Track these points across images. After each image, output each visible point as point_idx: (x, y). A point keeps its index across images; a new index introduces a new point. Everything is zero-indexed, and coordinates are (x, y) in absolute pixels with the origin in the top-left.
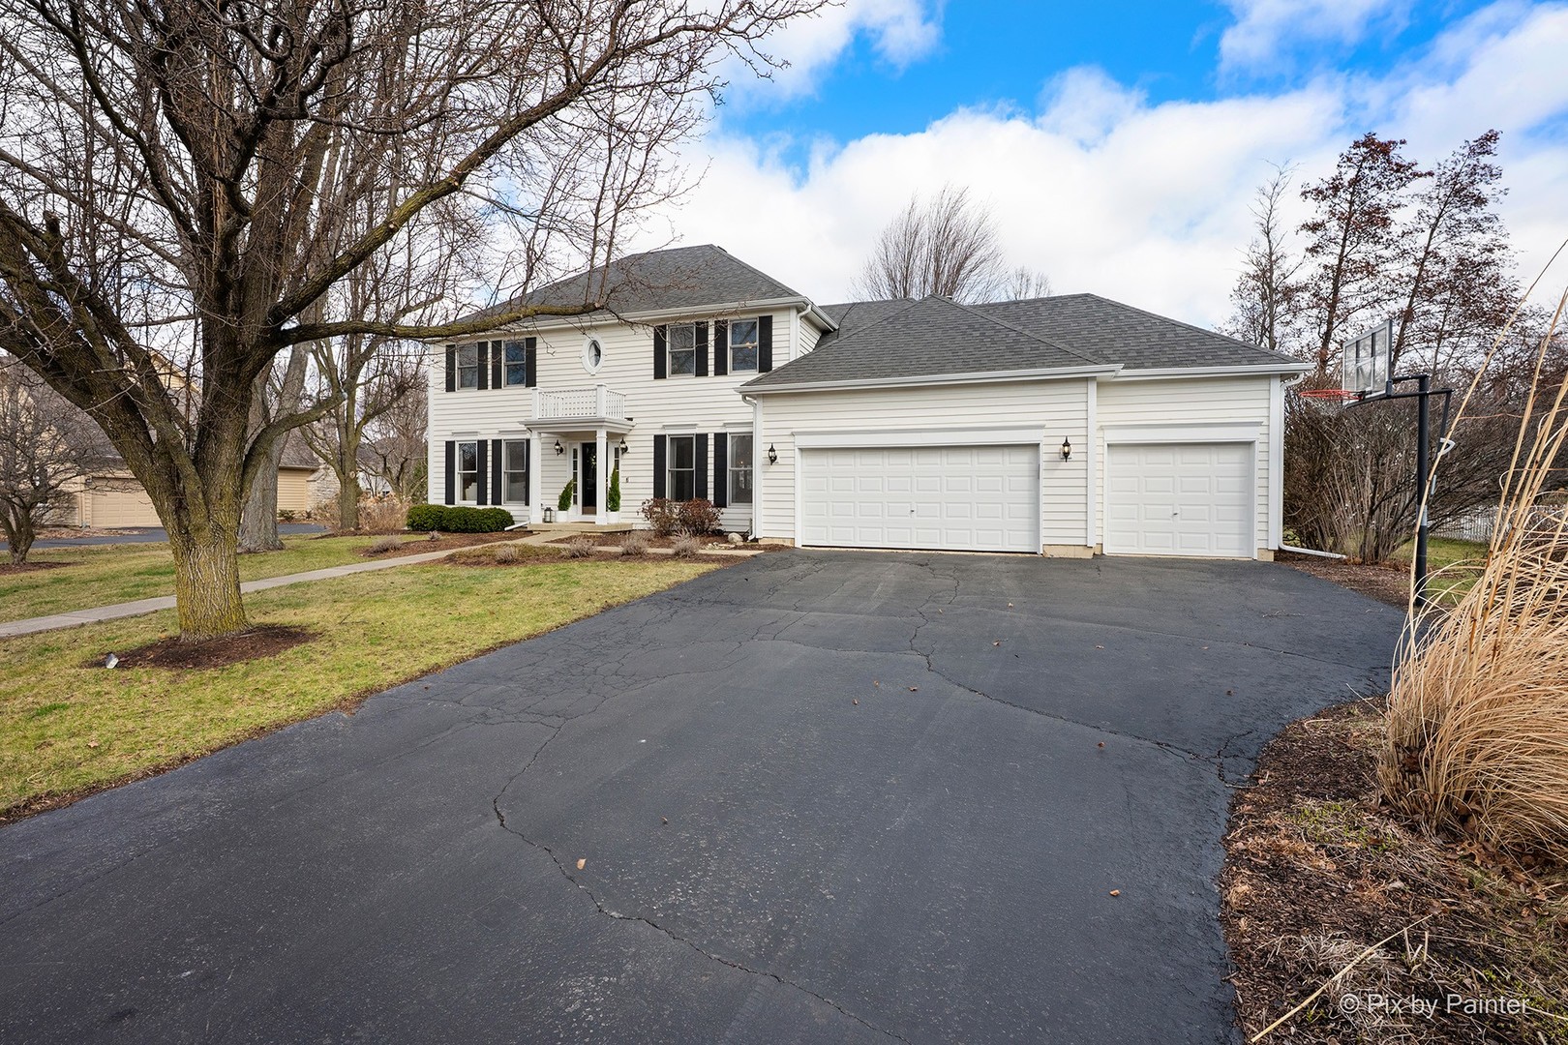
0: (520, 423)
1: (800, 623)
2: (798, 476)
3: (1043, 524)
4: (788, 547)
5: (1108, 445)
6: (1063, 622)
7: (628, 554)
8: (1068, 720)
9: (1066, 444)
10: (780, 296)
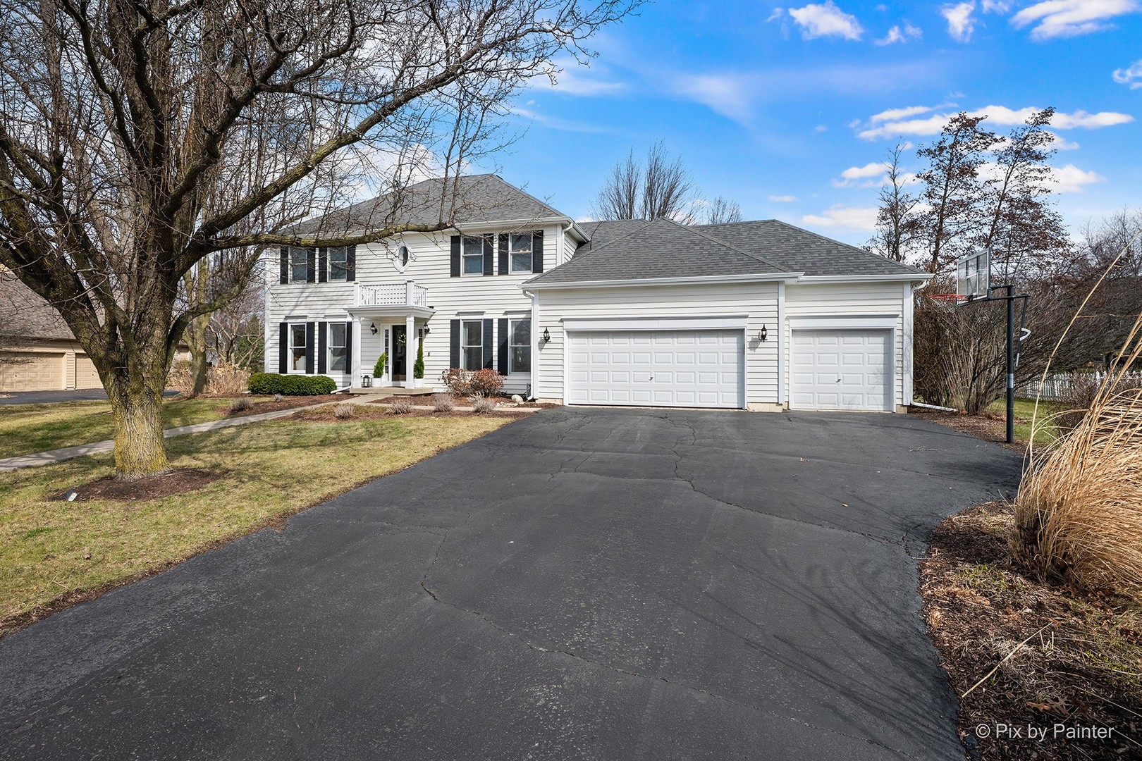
0: (345, 309)
1: (590, 460)
2: (566, 352)
3: (747, 388)
4: (558, 405)
5: (793, 331)
6: (776, 457)
7: (439, 411)
8: (800, 521)
9: (764, 329)
10: (549, 215)
